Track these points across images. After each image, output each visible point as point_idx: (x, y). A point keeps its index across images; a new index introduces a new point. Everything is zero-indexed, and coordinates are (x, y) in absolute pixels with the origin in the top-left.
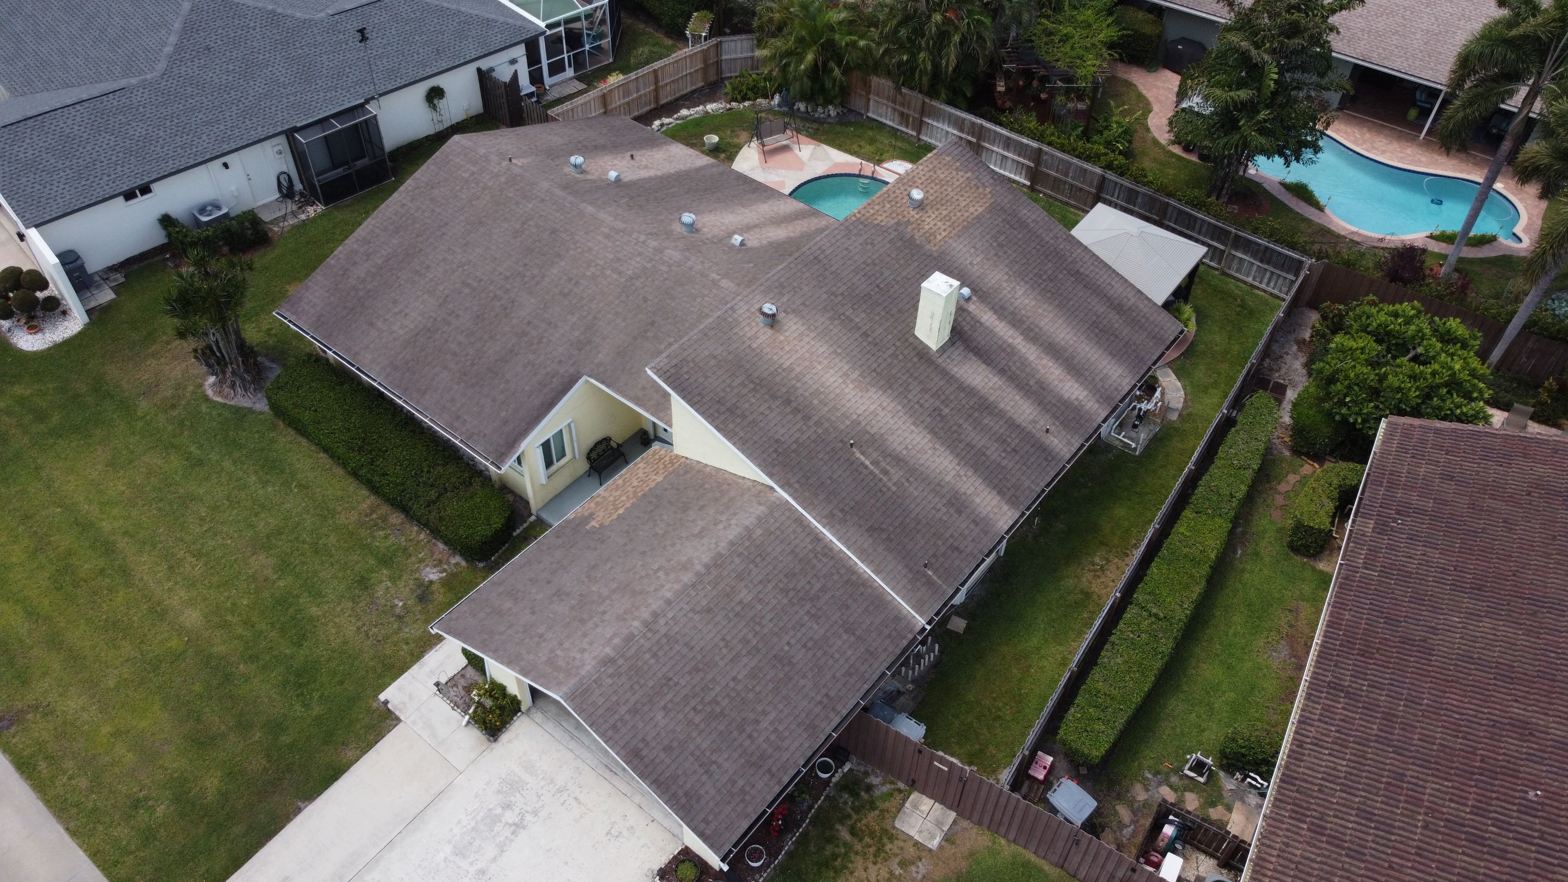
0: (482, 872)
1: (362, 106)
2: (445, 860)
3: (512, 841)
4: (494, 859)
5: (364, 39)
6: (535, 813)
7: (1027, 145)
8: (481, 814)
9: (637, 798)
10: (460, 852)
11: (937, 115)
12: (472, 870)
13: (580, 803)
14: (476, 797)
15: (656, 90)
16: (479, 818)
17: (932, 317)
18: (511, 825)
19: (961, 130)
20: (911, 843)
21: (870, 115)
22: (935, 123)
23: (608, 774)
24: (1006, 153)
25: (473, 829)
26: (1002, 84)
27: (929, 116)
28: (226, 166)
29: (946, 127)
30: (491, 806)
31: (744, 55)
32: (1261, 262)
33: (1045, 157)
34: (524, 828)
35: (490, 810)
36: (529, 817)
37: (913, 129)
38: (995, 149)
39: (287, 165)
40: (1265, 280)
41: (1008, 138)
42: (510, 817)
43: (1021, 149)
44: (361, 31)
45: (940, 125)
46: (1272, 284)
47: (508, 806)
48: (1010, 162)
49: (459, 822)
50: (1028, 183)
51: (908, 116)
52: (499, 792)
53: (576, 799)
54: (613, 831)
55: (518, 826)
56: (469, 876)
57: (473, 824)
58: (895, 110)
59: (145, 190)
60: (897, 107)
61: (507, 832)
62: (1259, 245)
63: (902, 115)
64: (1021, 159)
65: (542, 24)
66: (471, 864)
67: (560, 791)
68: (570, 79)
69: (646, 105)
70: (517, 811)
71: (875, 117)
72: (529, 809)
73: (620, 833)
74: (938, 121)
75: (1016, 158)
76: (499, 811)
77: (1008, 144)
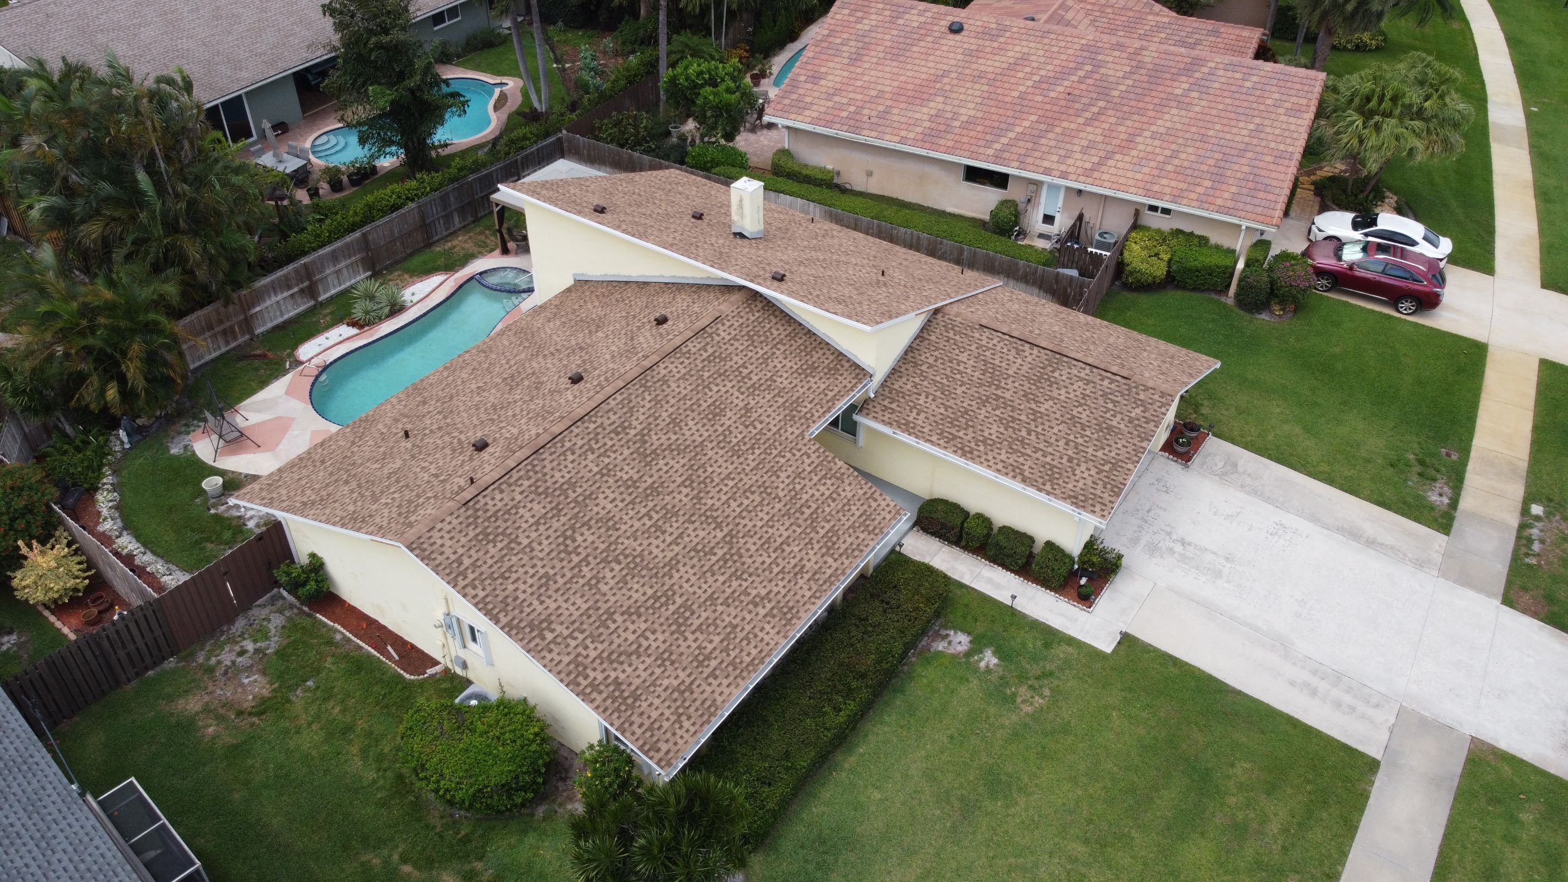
0: (1227, 559)
2: (1228, 582)
4: (1215, 553)
6: (1169, 534)
7: (350, 242)
8: (1184, 566)
10: (1219, 574)
11: (259, 297)
12: (1228, 565)
16: (1187, 567)
19: (289, 287)
21: (192, 367)
22: (262, 306)
24: (338, 267)
25: (1197, 569)
27: (253, 305)
29: (274, 299)
33: (369, 238)
35: (1178, 561)
36: (1174, 537)
37: (243, 334)
38: (327, 272)
42: (1178, 548)
43: (346, 252)
45: (268, 303)
47: (1171, 551)
48: (345, 272)
49: (1195, 579)
50: (369, 273)
51: (231, 327)
52: (1162, 557)
53: (1148, 512)
54: (1164, 490)
55: (1183, 542)
56: (1233, 566)
57: (1193, 570)
58: (215, 335)
60: (216, 330)
61: (1191, 549)
63: (224, 333)
64: (352, 260)
66: (1224, 566)
67: (1146, 522)
70: (1172, 545)
71: (197, 364)
72: (1168, 537)
73: (1163, 486)
74: (264, 301)
75: (348, 262)
76: (1177, 555)
77: (335, 257)
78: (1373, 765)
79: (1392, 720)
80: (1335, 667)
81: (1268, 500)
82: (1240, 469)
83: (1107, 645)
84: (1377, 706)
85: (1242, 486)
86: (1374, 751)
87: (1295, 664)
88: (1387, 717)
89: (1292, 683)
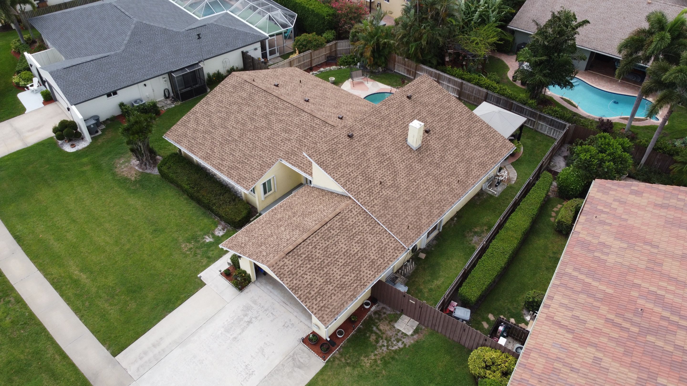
0: (235, 338)
1: (197, 64)
2: (221, 334)
3: (247, 327)
4: (240, 334)
5: (199, 38)
6: (256, 318)
7: (457, 81)
8: (236, 318)
9: (295, 314)
10: (227, 331)
11: (422, 70)
12: (232, 337)
13: (273, 315)
14: (234, 311)
15: (311, 61)
16: (235, 319)
17: (413, 137)
18: (247, 322)
20: (401, 333)
21: (395, 71)
22: (421, 73)
23: (284, 305)
24: (449, 85)
25: (232, 323)
26: (448, 58)
27: (418, 71)
28: (145, 85)
30: (239, 315)
31: (346, 48)
32: (550, 125)
33: (464, 86)
34: (252, 323)
36: (253, 319)
37: (412, 76)
38: (444, 83)
39: (168, 86)
40: (552, 133)
41: (450, 79)
42: (246, 319)
43: (455, 83)
44: (198, 35)
45: (423, 74)
46: (555, 135)
47: (246, 315)
48: (450, 88)
49: (227, 320)
50: (458, 97)
51: (410, 71)
52: (243, 310)
53: (272, 313)
54: (286, 325)
55: (250, 322)
56: (230, 339)
57: (232, 321)
58: (405, 68)
59: (115, 93)
60: (406, 67)
61: (245, 324)
62: (549, 118)
63: (408, 70)
64: (455, 87)
65: (267, 35)
66: (231, 335)
67: (266, 310)
68: (278, 57)
69: (307, 66)
70: (249, 317)
71: (397, 71)
72: (254, 316)
73: (288, 326)
74: (422, 72)
75: (453, 86)
76: (242, 317)
77: (449, 81)
78: (115, 354)
79: (129, 373)
80: (163, 361)
81: (271, 375)
82: (296, 369)
84: (138, 369)
85: (283, 365)
86: (119, 357)
87: (170, 344)
88: (132, 371)
89: (161, 339)
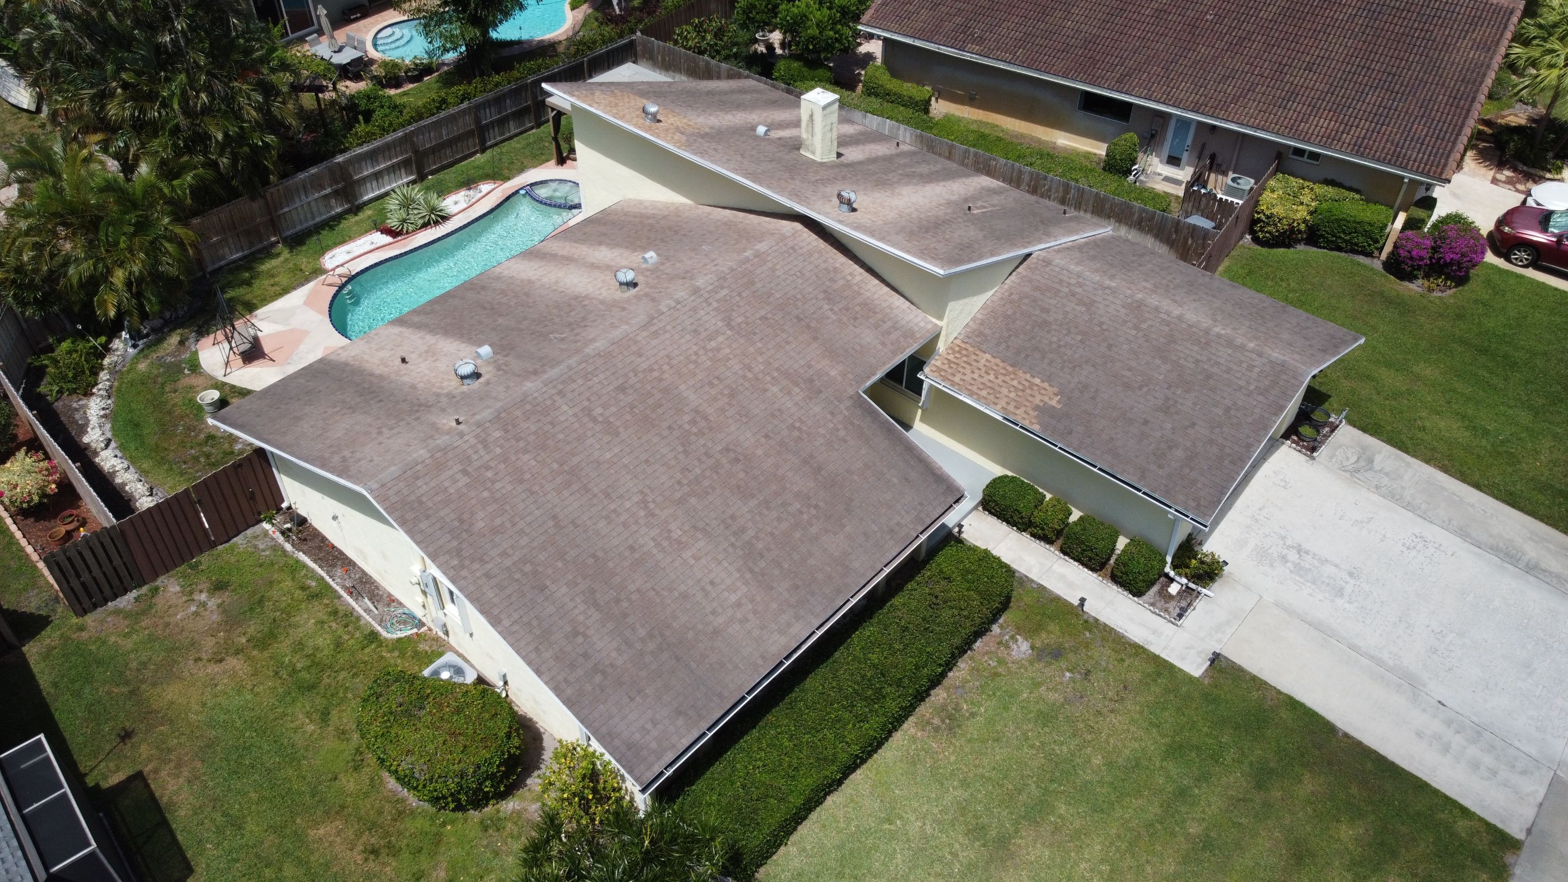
0: (1351, 574)
2: (1350, 602)
3: (1314, 555)
4: (1336, 566)
6: (1283, 538)
8: (1297, 578)
10: (1340, 592)
12: (1352, 582)
14: (1282, 583)
16: (1302, 580)
18: (1301, 556)
19: (322, 188)
24: (378, 168)
25: (1314, 583)
27: (281, 205)
29: (305, 200)
30: (1288, 571)
33: (418, 136)
34: (1300, 545)
35: (1291, 572)
36: (1289, 542)
42: (1293, 556)
43: (390, 150)
45: (298, 203)
47: (1284, 559)
48: (384, 174)
49: (1310, 595)
50: (412, 177)
52: (1271, 565)
55: (1299, 550)
56: (1358, 583)
57: (1309, 584)
60: (238, 229)
61: (1308, 558)
66: (1346, 583)
67: (1256, 521)
70: (1285, 551)
71: (218, 265)
72: (1281, 542)
73: (1282, 480)
74: (294, 201)
76: (1289, 565)
79: (1542, 791)
80: (1475, 719)
81: (1408, 506)
82: (1377, 466)
83: (1195, 667)
84: (1524, 772)
85: (1377, 488)
86: (1516, 830)
87: (1424, 710)
88: (1536, 789)
89: (1419, 735)
